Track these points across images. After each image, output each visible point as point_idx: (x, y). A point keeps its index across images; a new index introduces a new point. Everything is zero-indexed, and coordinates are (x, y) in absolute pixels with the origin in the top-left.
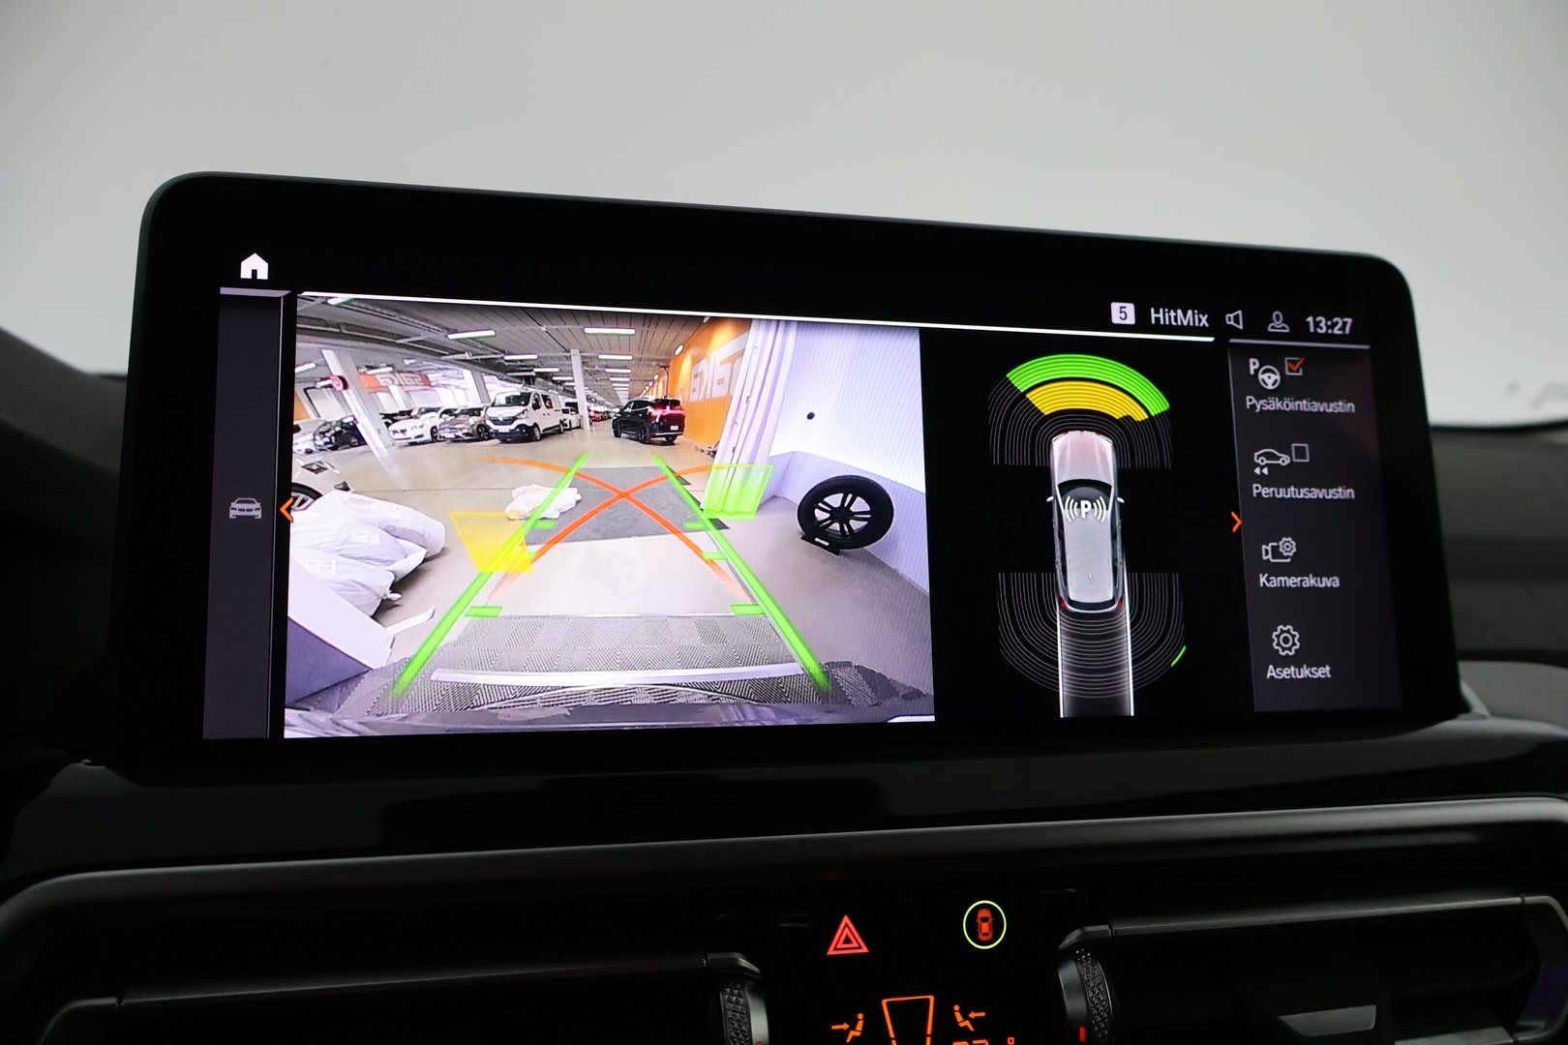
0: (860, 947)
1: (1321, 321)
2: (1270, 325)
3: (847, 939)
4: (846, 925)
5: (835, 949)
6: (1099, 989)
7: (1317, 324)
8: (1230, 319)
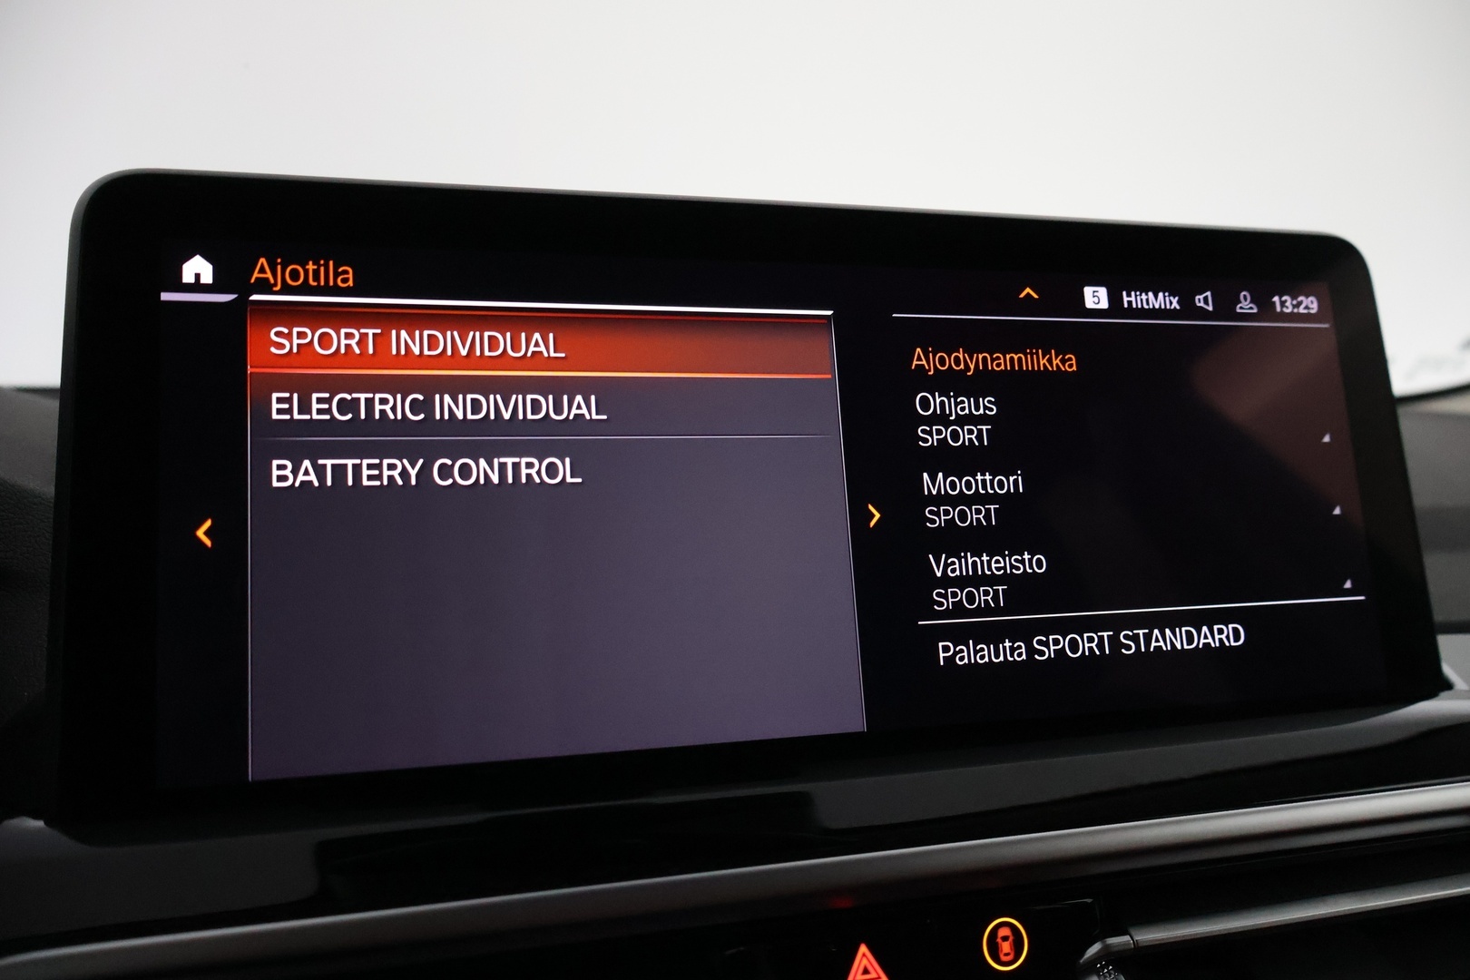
0: (879, 977)
1: (1286, 301)
2: (1239, 306)
3: (865, 969)
4: (864, 955)
7: (1283, 304)
8: (1199, 301)
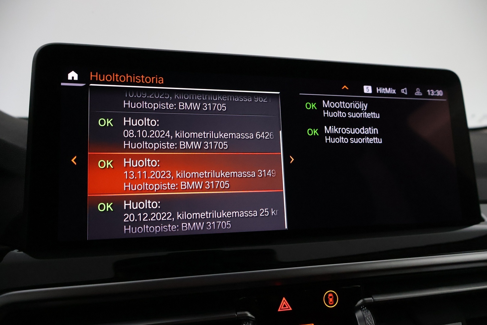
0: (289, 308)
1: (432, 92)
2: (416, 93)
3: (285, 306)
4: (284, 301)
5: (281, 309)
6: (370, 320)
7: (431, 92)
8: (402, 91)
